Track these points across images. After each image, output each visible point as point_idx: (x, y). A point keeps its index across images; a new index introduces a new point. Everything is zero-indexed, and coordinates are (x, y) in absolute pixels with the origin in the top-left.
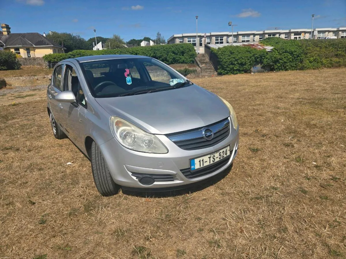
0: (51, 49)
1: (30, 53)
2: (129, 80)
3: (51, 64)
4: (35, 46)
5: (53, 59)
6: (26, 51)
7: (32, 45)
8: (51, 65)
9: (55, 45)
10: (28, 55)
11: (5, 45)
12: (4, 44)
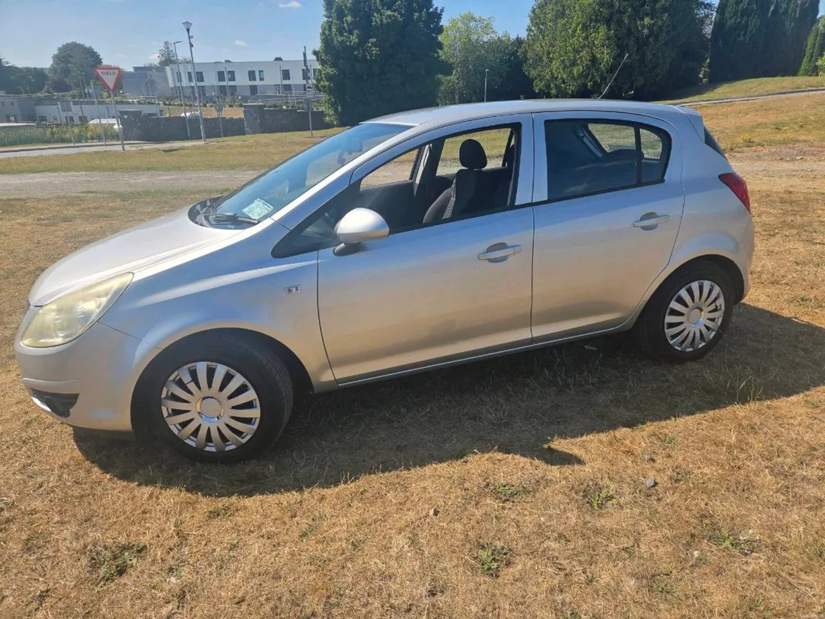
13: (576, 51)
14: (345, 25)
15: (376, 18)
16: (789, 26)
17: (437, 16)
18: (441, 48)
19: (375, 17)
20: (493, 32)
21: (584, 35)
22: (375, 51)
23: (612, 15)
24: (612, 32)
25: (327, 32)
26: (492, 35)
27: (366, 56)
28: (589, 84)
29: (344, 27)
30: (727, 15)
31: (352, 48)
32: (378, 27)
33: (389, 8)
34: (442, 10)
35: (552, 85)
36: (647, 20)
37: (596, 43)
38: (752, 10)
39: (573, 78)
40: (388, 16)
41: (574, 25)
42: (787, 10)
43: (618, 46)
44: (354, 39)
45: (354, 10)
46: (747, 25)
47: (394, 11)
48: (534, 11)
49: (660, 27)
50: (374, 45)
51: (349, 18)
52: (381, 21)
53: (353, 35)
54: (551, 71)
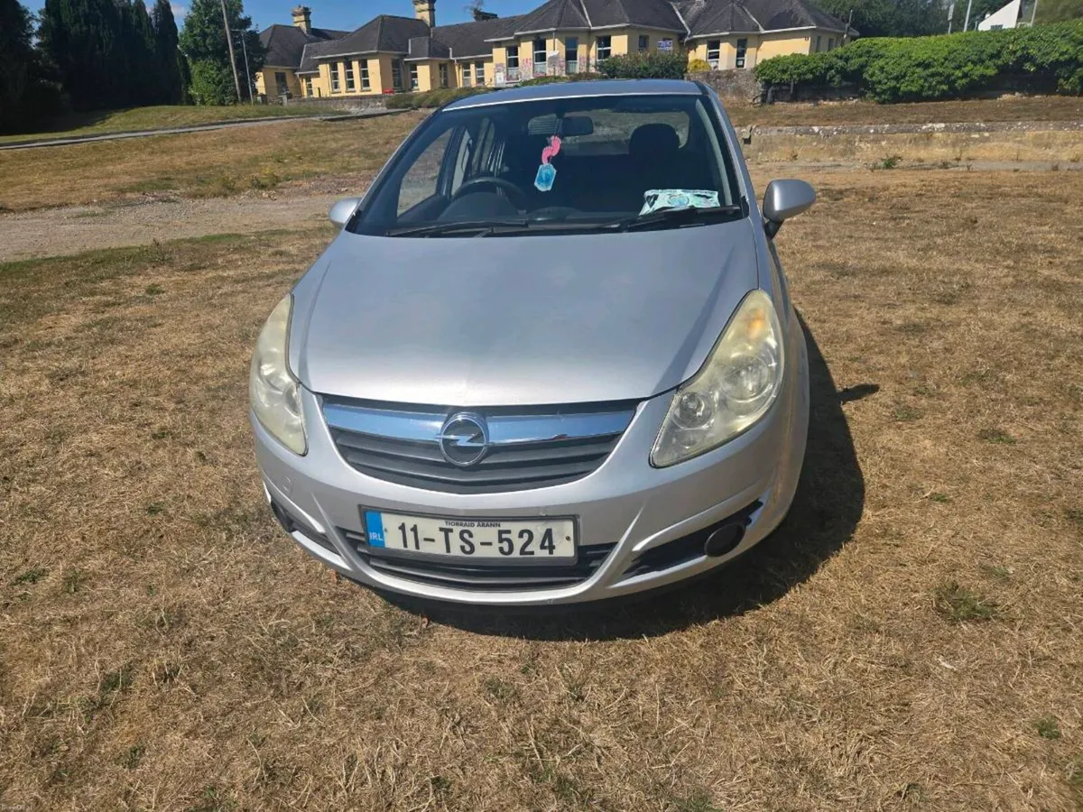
0: (806, 38)
1: (746, 55)
2: (547, 175)
3: (772, 88)
4: (763, 31)
5: (779, 75)
6: (735, 50)
7: (757, 29)
8: (769, 94)
9: (824, 25)
10: (737, 60)
11: (689, 32)
12: (687, 28)
38: (97, 16)
46: (98, 38)
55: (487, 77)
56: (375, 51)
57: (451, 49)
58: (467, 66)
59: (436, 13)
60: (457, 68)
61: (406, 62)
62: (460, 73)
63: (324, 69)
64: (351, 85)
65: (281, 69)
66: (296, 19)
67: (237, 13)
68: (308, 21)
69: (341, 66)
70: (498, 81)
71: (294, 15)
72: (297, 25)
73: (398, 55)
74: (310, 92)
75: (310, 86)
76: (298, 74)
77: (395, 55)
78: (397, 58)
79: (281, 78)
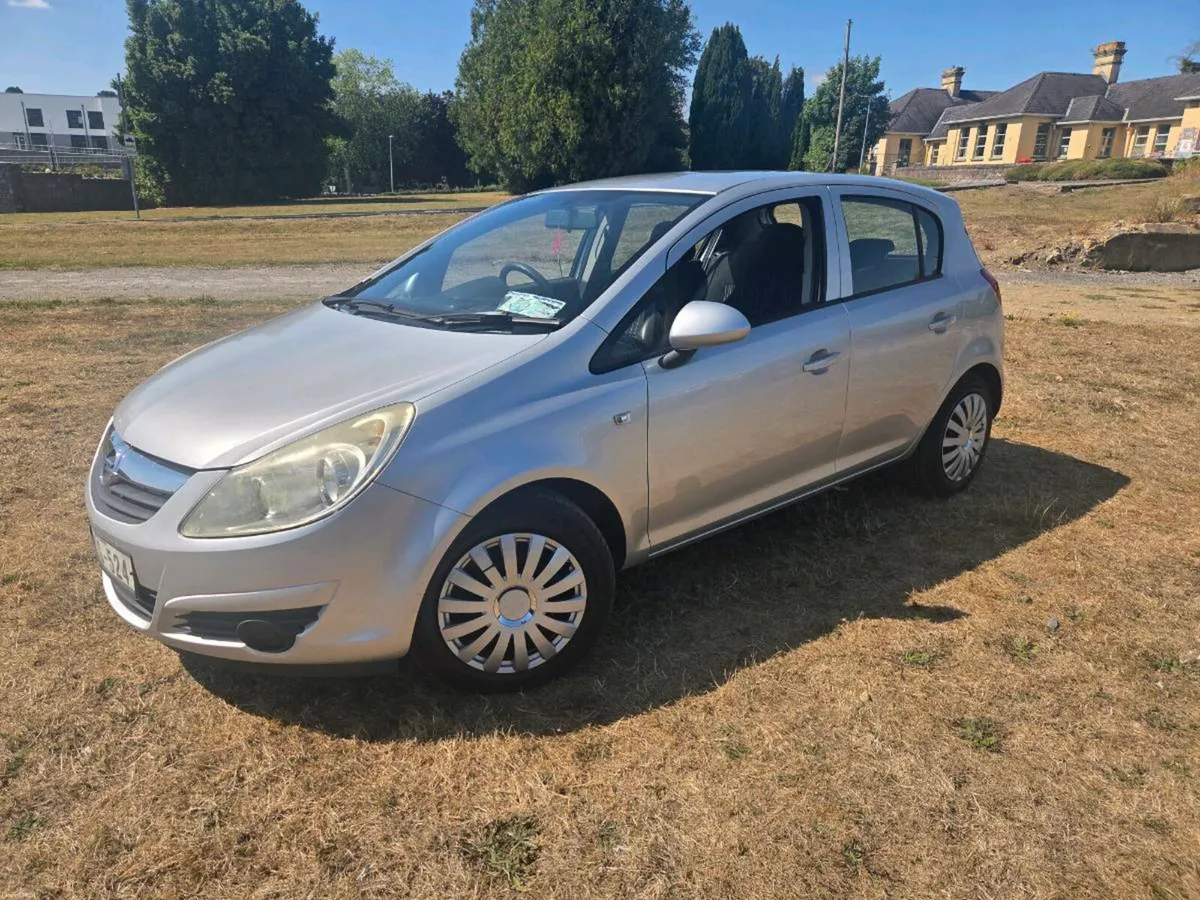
13: (532, 121)
14: (170, 46)
15: (224, 42)
16: (774, 112)
17: (326, 50)
18: (333, 99)
19: (223, 39)
20: (395, 82)
21: (540, 99)
22: (227, 91)
23: (574, 76)
24: (578, 100)
25: (138, 55)
26: (393, 86)
27: (212, 98)
28: (553, 166)
29: (168, 51)
30: (707, 91)
31: (187, 84)
32: (230, 55)
33: (245, 28)
34: (333, 41)
35: (497, 165)
36: (618, 89)
37: (558, 112)
38: (734, 88)
39: (531, 157)
40: (245, 39)
41: (526, 85)
42: (770, 92)
43: (588, 120)
44: (188, 69)
45: (185, 25)
46: (728, 108)
47: (254, 33)
48: (465, 59)
49: (636, 99)
50: (226, 82)
51: (176, 36)
52: (235, 47)
53: (185, 64)
54: (497, 144)
55: (1170, 145)
56: (1020, 114)
57: (1127, 110)
58: (1144, 130)
59: (1122, 66)
60: (1128, 133)
61: (1058, 126)
62: (1131, 139)
63: (954, 135)
64: (980, 152)
65: (907, 135)
66: (945, 81)
67: (870, 78)
68: (958, 83)
69: (974, 132)
70: (1182, 150)
71: (944, 77)
72: (945, 87)
73: (1051, 118)
74: (934, 160)
75: (936, 153)
76: (926, 140)
77: (1045, 118)
78: (1045, 121)
79: (906, 145)
